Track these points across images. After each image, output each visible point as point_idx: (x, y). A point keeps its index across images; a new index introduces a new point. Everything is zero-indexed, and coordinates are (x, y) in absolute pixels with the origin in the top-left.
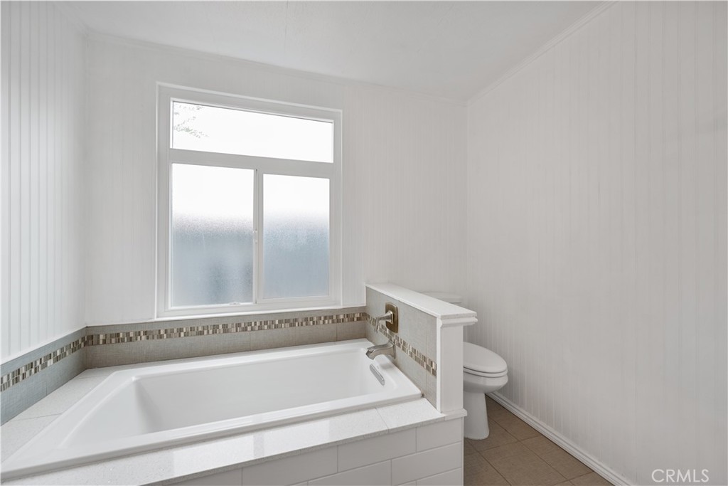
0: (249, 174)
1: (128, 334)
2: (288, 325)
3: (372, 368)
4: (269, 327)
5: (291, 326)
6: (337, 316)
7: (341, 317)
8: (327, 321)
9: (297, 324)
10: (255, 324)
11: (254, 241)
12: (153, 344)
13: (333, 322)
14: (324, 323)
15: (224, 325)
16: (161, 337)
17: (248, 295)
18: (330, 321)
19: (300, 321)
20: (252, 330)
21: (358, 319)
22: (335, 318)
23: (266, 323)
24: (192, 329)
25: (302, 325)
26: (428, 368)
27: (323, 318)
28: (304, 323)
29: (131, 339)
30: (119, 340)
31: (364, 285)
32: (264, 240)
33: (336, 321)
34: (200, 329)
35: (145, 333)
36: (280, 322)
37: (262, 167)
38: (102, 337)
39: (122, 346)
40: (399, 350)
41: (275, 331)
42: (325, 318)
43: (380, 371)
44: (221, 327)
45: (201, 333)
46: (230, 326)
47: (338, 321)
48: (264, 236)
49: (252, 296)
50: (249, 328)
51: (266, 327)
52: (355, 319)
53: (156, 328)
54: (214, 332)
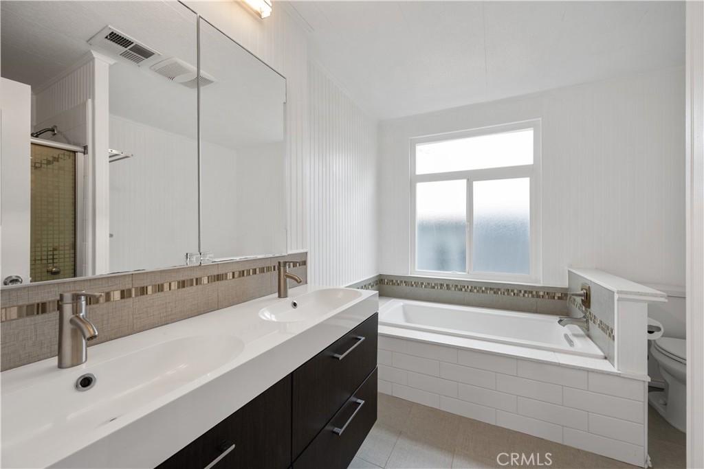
0: (463, 183)
1: (397, 281)
2: (492, 292)
3: (566, 336)
4: (478, 291)
5: (495, 293)
6: (536, 292)
7: (541, 293)
8: (526, 295)
9: (500, 293)
10: (468, 287)
11: (467, 230)
12: (409, 289)
13: (533, 296)
14: (524, 295)
15: (447, 285)
16: (412, 286)
17: (463, 267)
18: (530, 295)
19: (503, 291)
20: (465, 291)
21: (559, 298)
22: (534, 293)
23: (475, 288)
24: (428, 284)
25: (504, 294)
26: (610, 336)
27: (523, 292)
28: (506, 293)
29: (398, 284)
30: (393, 284)
31: (566, 268)
32: (474, 229)
33: (536, 296)
34: (433, 285)
35: (405, 282)
36: (486, 289)
37: (471, 177)
38: (386, 280)
39: (395, 287)
40: (591, 323)
41: (482, 295)
42: (525, 292)
43: (572, 338)
44: (445, 285)
45: (434, 287)
46: (451, 286)
47: (538, 296)
48: (474, 226)
49: (465, 269)
50: (463, 290)
51: (475, 291)
52: (556, 298)
53: (410, 280)
54: (441, 288)
